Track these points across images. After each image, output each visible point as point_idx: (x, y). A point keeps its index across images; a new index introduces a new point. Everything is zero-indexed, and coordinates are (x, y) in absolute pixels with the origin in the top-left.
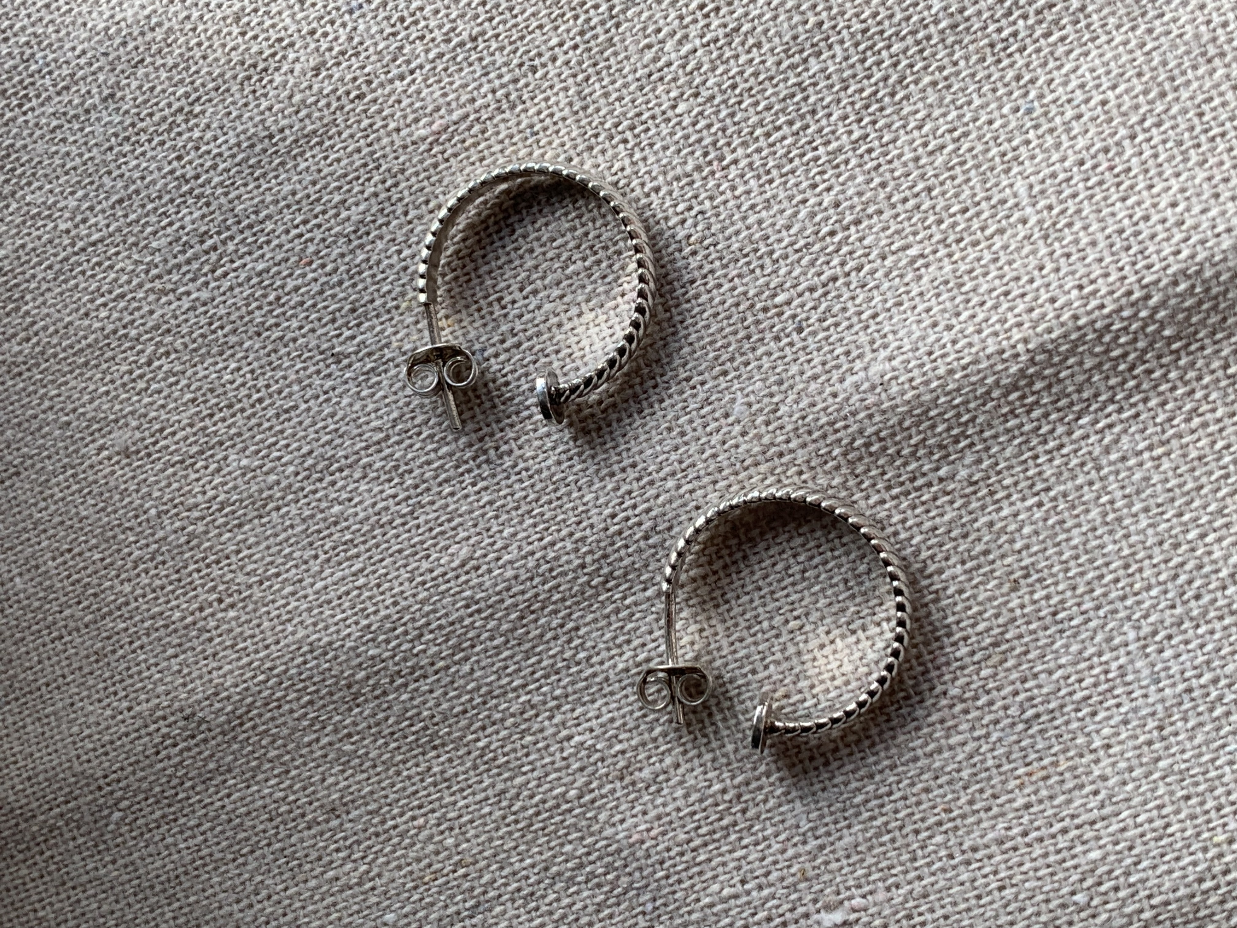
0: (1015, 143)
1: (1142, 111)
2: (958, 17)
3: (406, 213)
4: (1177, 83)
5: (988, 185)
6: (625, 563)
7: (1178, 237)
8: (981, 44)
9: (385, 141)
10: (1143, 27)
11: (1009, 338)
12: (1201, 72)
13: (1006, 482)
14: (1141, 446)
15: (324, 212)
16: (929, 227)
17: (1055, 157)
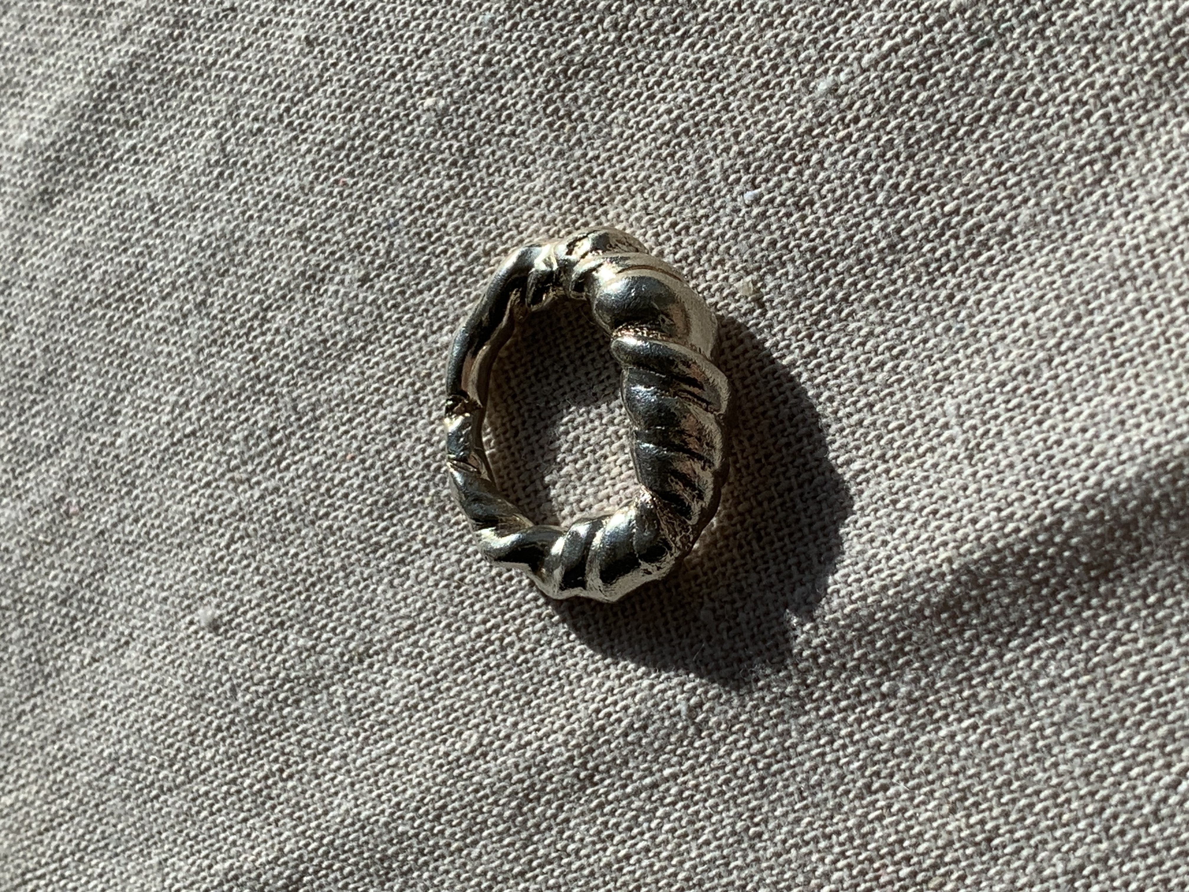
0: (946, 363)
1: (1059, 334)
4: (1091, 307)
5: (922, 403)
12: (1113, 295)
16: (870, 442)
17: (981, 377)
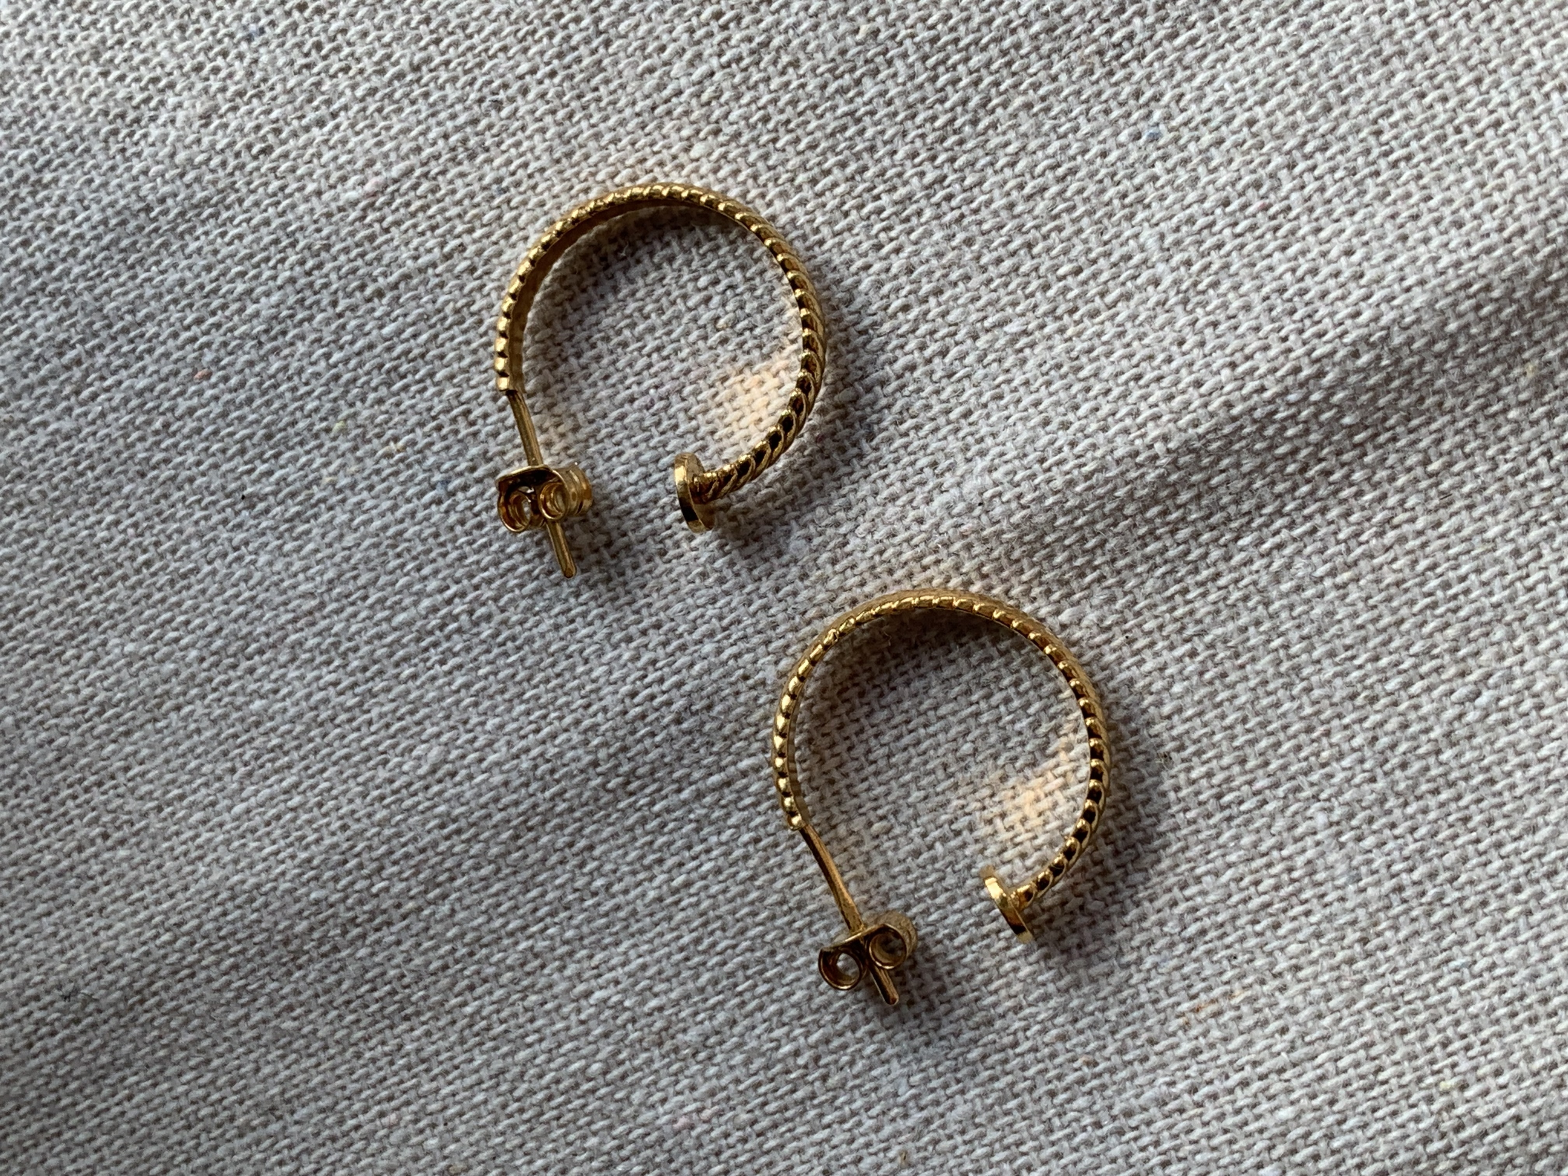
2: (1056, 18)
3: (334, 304)
6: (652, 756)
7: (1357, 294)
8: (1087, 51)
9: (302, 208)
10: (1297, 21)
11: (1143, 436)
13: (1147, 627)
14: (1321, 571)
15: (224, 307)
